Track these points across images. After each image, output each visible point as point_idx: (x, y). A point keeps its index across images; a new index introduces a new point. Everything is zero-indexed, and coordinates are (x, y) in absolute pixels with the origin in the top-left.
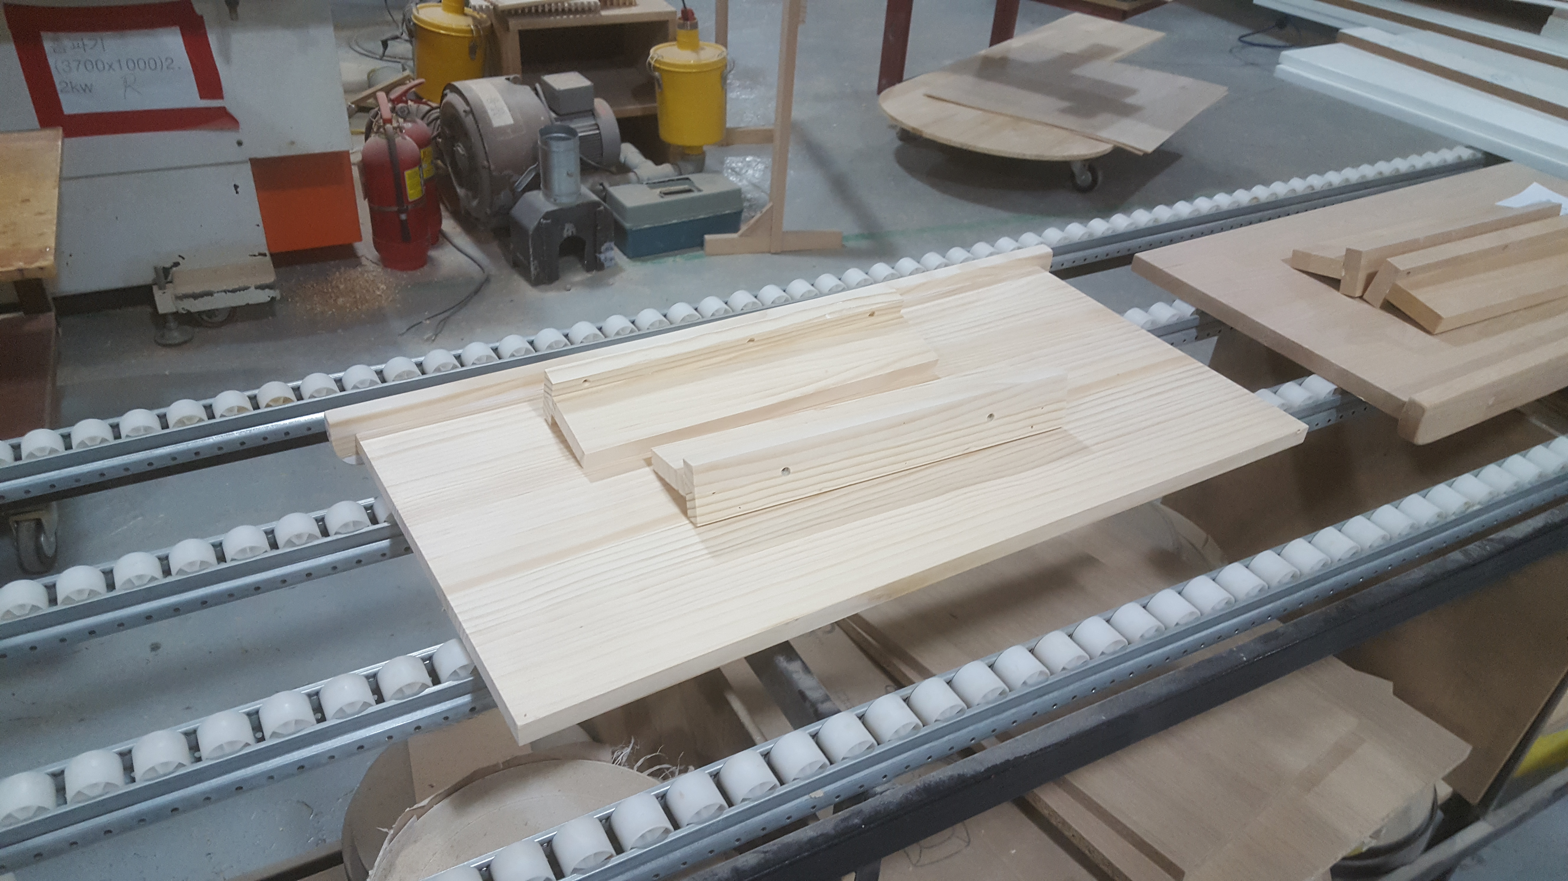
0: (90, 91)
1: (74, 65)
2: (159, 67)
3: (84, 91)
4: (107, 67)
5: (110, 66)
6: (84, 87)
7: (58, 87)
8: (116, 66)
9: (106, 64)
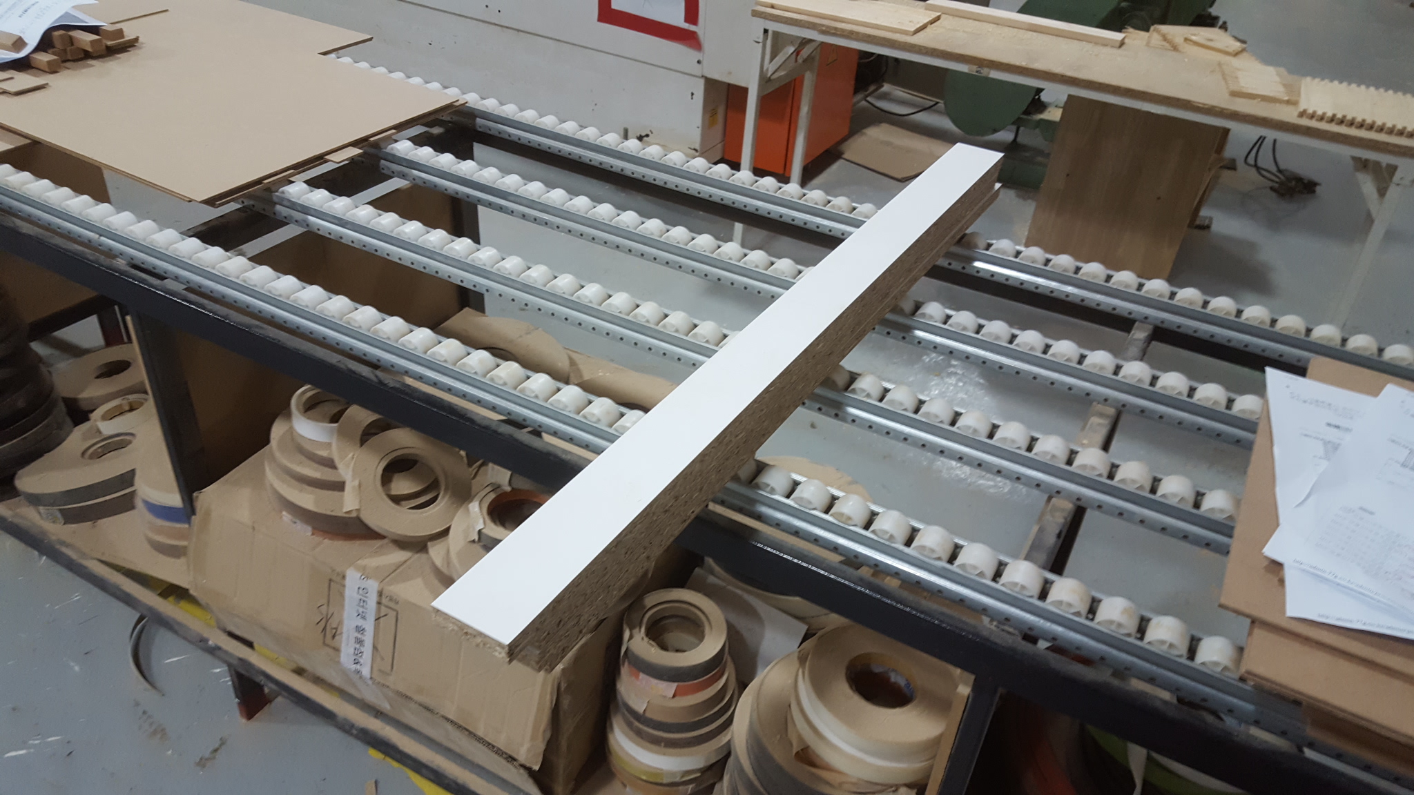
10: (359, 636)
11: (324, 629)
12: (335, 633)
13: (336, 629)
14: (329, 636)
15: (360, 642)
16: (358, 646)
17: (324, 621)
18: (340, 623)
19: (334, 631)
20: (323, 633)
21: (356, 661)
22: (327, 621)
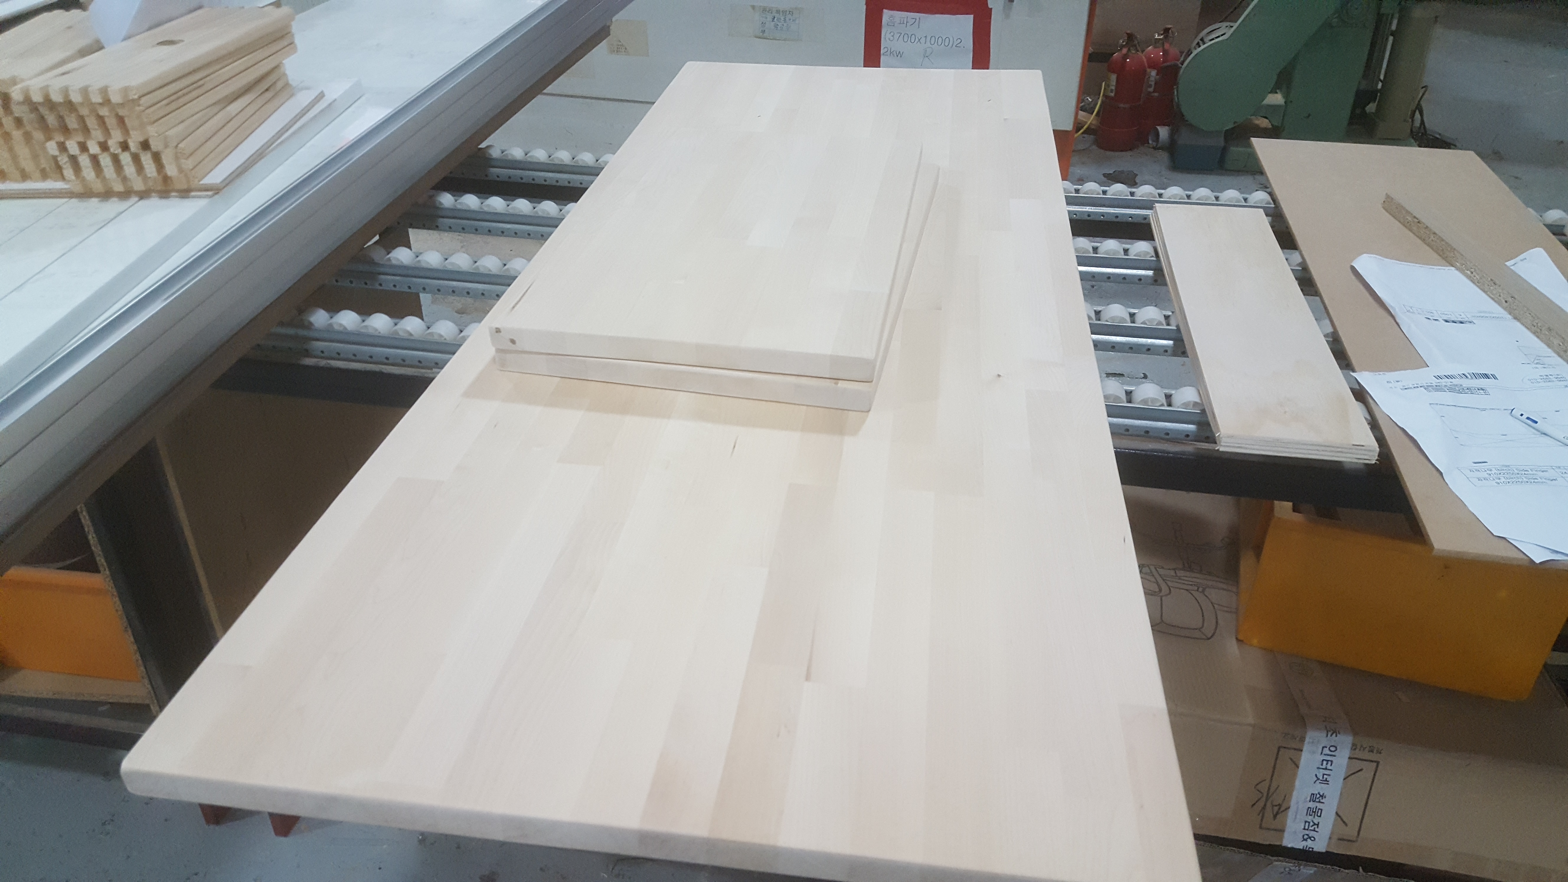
0: (901, 57)
1: (897, 36)
2: (950, 45)
3: (897, 56)
4: (917, 40)
5: (919, 40)
6: (898, 53)
7: (882, 52)
8: (923, 40)
9: (917, 38)
10: (1312, 805)
11: (1264, 808)
12: (1279, 809)
13: (1280, 805)
14: (1269, 814)
15: (1315, 812)
16: (1309, 818)
17: (1264, 799)
18: (1287, 797)
19: (1276, 809)
20: (1261, 815)
21: (1306, 837)
22: (1267, 800)
